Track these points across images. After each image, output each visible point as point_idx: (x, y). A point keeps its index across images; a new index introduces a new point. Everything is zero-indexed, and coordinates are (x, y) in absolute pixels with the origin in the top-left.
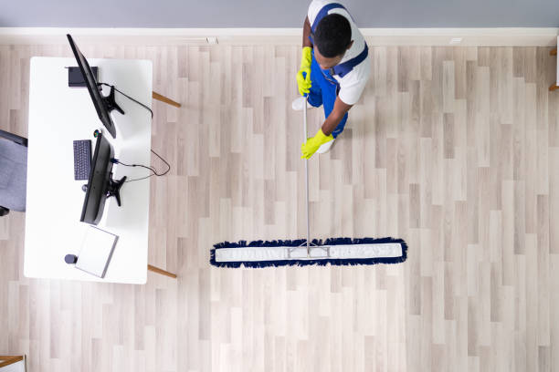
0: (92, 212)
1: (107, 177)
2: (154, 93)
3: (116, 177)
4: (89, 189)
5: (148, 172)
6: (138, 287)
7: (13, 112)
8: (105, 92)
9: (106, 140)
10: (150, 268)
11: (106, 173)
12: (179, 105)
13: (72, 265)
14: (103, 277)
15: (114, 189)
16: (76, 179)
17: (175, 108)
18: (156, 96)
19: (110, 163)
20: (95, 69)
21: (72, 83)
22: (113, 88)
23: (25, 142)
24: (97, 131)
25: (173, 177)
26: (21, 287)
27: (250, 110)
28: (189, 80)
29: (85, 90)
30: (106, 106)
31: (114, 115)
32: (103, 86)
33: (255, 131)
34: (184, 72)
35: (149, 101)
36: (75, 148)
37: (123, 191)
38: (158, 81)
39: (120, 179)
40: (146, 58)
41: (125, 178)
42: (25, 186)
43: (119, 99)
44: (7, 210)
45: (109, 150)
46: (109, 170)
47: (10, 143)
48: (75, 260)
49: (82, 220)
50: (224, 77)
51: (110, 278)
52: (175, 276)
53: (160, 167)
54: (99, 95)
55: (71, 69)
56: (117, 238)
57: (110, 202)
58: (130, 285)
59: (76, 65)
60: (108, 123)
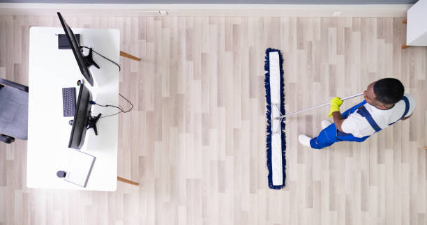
0: (76, 140)
1: (87, 115)
2: (121, 52)
3: (94, 114)
4: (74, 123)
5: (117, 110)
6: (110, 193)
7: (16, 65)
8: (86, 53)
9: (86, 89)
10: (119, 179)
11: (87, 112)
12: (139, 60)
13: (62, 179)
14: (85, 186)
15: (93, 122)
16: (65, 116)
17: (137, 62)
18: (122, 54)
19: (89, 105)
20: (78, 36)
21: (61, 46)
22: (91, 50)
23: (27, 89)
24: (79, 81)
25: (135, 113)
26: (23, 194)
27: (191, 63)
28: (147, 41)
29: (71, 51)
30: (86, 62)
31: (92, 69)
32: (84, 48)
33: (195, 78)
34: (143, 36)
35: (117, 58)
36: (64, 93)
37: (99, 124)
38: (124, 42)
39: (96, 115)
40: (115, 28)
41: (100, 115)
42: (27, 121)
43: (95, 58)
44: (13, 139)
45: (89, 95)
46: (88, 110)
47: (15, 90)
48: (65, 175)
49: (70, 146)
50: (172, 39)
51: (90, 187)
52: (137, 184)
53: (126, 105)
54: (81, 55)
55: (60, 36)
56: (95, 158)
57: (89, 132)
58: (104, 192)
59: (63, 33)
60: (88, 76)
